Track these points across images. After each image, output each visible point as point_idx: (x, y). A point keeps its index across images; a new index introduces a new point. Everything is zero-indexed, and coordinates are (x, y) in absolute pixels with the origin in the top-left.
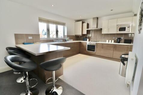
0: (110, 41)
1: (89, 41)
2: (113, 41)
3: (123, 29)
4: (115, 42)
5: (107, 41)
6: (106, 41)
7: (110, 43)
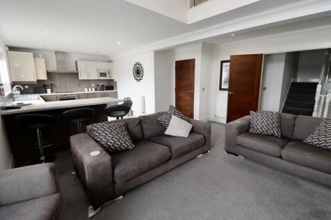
0: (90, 89)
1: (52, 92)
2: (93, 89)
3: (103, 74)
4: (96, 90)
5: (86, 90)
6: (84, 90)
7: (90, 91)
